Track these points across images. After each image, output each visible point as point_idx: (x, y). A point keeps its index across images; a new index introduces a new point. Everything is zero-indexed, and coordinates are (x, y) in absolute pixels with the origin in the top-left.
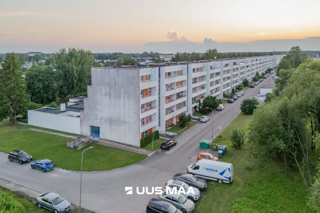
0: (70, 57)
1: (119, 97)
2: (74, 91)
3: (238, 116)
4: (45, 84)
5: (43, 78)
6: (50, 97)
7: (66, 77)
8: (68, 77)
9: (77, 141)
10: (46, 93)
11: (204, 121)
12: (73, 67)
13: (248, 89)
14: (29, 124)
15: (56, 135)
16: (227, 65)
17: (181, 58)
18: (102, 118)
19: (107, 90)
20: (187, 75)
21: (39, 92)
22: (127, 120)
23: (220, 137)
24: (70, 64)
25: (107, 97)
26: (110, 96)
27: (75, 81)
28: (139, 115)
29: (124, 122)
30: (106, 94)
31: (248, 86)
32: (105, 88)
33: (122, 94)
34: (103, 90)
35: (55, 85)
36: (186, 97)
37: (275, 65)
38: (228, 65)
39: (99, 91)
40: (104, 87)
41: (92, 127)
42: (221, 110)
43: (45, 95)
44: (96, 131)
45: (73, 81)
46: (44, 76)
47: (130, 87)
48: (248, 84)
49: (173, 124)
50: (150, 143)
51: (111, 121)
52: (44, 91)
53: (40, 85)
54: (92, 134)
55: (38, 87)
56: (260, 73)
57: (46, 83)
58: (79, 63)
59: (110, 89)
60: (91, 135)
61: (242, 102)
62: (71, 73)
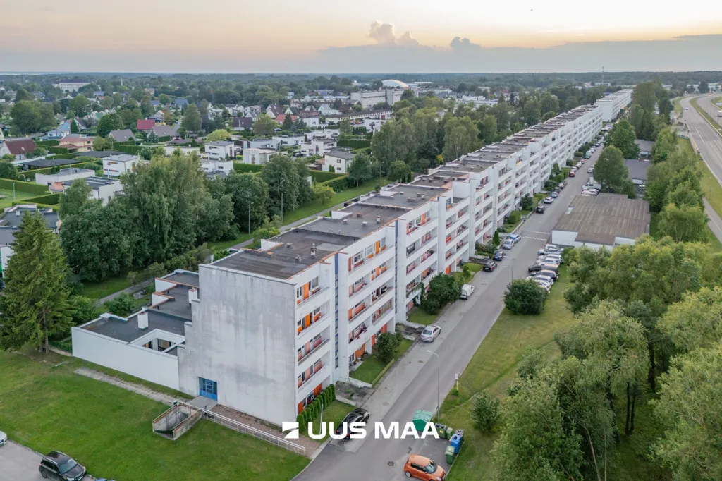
0: (153, 180)
1: (254, 330)
2: (164, 246)
3: (499, 321)
4: (103, 243)
5: (100, 230)
6: (116, 267)
7: (148, 220)
8: (150, 222)
9: (172, 415)
10: (107, 260)
11: (429, 340)
12: (161, 199)
13: (531, 218)
14: (75, 354)
15: (130, 393)
16: (484, 182)
17: (393, 131)
18: (221, 366)
19: (232, 313)
20: (394, 248)
21: (93, 260)
22: (270, 375)
23: (455, 393)
24: (155, 196)
25: (232, 327)
26: (237, 326)
27: (167, 228)
28: (294, 370)
29: (265, 380)
30: (229, 322)
31: (531, 210)
32: (228, 310)
33: (261, 326)
34: (224, 311)
35: (125, 244)
36: (393, 291)
37: (599, 128)
38: (487, 181)
39: (215, 312)
40: (225, 307)
41: (202, 380)
42: (466, 299)
43: (106, 265)
44: (209, 388)
45: (161, 226)
46: (100, 226)
47: (276, 315)
48: (530, 205)
49: (367, 353)
50: (316, 417)
51: (240, 375)
52: (102, 257)
53: (94, 246)
54: (203, 392)
55: (90, 251)
56: (562, 164)
57: (107, 240)
58: (173, 186)
59: (236, 312)
60: (200, 394)
61: (509, 288)
62: (157, 213)
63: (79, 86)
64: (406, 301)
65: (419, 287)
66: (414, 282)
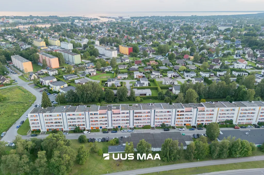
63: (225, 28)
64: (69, 127)
65: (75, 126)
66: (73, 125)
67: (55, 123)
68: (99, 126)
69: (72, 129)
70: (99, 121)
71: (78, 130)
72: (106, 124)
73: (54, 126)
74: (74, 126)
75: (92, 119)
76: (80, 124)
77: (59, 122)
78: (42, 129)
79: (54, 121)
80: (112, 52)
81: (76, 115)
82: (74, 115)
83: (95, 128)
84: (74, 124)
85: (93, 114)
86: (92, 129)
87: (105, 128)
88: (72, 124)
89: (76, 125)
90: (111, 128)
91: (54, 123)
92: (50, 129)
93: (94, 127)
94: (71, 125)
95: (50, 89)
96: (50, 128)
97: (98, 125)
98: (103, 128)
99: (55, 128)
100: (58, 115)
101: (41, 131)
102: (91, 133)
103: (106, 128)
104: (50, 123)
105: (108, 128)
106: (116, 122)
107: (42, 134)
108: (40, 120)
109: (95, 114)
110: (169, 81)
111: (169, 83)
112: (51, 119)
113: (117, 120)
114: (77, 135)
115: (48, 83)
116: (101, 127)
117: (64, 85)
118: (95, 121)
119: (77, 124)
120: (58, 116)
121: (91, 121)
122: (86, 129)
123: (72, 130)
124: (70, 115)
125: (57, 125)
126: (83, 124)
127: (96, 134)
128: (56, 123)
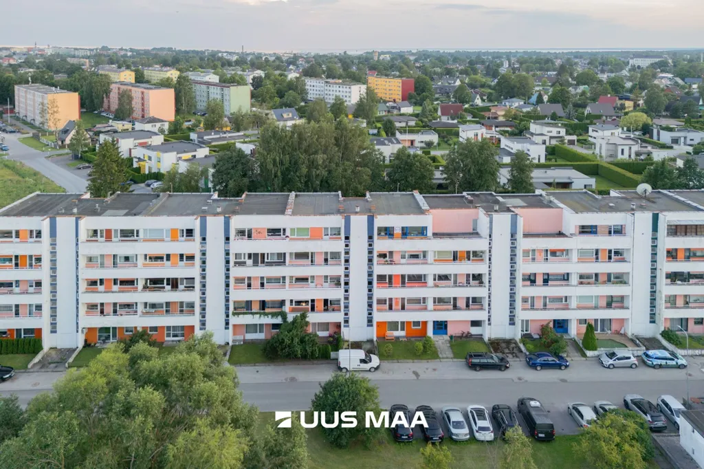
63: (652, 62)
64: (234, 320)
65: (274, 315)
66: (263, 304)
67: (145, 287)
68: (430, 316)
69: (250, 336)
70: (430, 281)
71: (302, 341)
72: (473, 303)
73: (140, 308)
74: (267, 310)
75: (392, 263)
76: (309, 298)
77: (174, 283)
78: (54, 331)
79: (142, 272)
80: (353, 87)
81: (288, 233)
82: (274, 232)
83: (400, 333)
84: (270, 294)
85: (398, 231)
86: (382, 338)
87: (468, 336)
88: (256, 295)
89: (282, 303)
90: (508, 336)
91: (141, 285)
92: (107, 329)
93: (394, 325)
94: (248, 304)
95: (135, 165)
96: (110, 321)
97: (425, 309)
98: (452, 330)
99: (139, 321)
100: (174, 231)
101: (48, 342)
102: (387, 365)
103: (475, 331)
104: (115, 288)
105: (489, 333)
106: (539, 291)
107: (43, 364)
108: (53, 262)
109: (406, 233)
110: (630, 148)
111: (630, 156)
112: (127, 259)
113: (546, 281)
114: (293, 379)
115: (130, 150)
116: (441, 326)
117: (196, 151)
118: (403, 277)
119: (289, 294)
120: (174, 238)
121: (381, 278)
122: (348, 334)
123: (253, 343)
124: (250, 236)
125: (161, 305)
126: (330, 297)
127: (422, 376)
128: (155, 283)
